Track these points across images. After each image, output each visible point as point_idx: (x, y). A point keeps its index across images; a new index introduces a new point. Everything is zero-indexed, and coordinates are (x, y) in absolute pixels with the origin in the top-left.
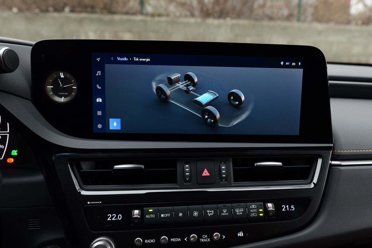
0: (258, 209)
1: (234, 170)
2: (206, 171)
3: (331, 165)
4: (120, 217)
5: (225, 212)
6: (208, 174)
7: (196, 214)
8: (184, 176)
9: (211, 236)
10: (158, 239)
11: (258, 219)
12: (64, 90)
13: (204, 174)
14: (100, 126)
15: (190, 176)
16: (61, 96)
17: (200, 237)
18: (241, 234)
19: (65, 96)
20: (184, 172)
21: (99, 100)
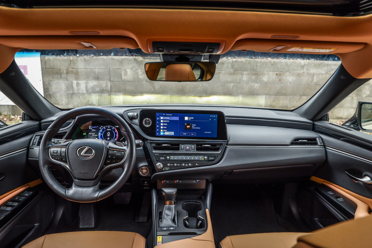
0: (202, 158)
1: (196, 147)
2: (188, 147)
3: (226, 147)
4: (164, 158)
5: (192, 158)
6: (188, 148)
7: (184, 158)
8: (182, 148)
9: (188, 164)
10: (174, 164)
11: (202, 161)
12: (148, 123)
13: (187, 148)
14: (158, 134)
15: (183, 148)
16: (147, 125)
17: (185, 164)
18: (197, 164)
19: (148, 125)
20: (181, 147)
21: (158, 126)
